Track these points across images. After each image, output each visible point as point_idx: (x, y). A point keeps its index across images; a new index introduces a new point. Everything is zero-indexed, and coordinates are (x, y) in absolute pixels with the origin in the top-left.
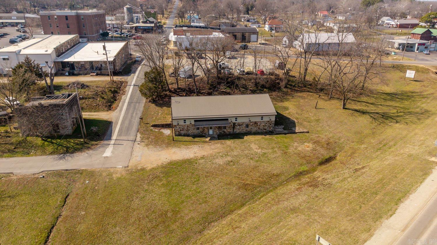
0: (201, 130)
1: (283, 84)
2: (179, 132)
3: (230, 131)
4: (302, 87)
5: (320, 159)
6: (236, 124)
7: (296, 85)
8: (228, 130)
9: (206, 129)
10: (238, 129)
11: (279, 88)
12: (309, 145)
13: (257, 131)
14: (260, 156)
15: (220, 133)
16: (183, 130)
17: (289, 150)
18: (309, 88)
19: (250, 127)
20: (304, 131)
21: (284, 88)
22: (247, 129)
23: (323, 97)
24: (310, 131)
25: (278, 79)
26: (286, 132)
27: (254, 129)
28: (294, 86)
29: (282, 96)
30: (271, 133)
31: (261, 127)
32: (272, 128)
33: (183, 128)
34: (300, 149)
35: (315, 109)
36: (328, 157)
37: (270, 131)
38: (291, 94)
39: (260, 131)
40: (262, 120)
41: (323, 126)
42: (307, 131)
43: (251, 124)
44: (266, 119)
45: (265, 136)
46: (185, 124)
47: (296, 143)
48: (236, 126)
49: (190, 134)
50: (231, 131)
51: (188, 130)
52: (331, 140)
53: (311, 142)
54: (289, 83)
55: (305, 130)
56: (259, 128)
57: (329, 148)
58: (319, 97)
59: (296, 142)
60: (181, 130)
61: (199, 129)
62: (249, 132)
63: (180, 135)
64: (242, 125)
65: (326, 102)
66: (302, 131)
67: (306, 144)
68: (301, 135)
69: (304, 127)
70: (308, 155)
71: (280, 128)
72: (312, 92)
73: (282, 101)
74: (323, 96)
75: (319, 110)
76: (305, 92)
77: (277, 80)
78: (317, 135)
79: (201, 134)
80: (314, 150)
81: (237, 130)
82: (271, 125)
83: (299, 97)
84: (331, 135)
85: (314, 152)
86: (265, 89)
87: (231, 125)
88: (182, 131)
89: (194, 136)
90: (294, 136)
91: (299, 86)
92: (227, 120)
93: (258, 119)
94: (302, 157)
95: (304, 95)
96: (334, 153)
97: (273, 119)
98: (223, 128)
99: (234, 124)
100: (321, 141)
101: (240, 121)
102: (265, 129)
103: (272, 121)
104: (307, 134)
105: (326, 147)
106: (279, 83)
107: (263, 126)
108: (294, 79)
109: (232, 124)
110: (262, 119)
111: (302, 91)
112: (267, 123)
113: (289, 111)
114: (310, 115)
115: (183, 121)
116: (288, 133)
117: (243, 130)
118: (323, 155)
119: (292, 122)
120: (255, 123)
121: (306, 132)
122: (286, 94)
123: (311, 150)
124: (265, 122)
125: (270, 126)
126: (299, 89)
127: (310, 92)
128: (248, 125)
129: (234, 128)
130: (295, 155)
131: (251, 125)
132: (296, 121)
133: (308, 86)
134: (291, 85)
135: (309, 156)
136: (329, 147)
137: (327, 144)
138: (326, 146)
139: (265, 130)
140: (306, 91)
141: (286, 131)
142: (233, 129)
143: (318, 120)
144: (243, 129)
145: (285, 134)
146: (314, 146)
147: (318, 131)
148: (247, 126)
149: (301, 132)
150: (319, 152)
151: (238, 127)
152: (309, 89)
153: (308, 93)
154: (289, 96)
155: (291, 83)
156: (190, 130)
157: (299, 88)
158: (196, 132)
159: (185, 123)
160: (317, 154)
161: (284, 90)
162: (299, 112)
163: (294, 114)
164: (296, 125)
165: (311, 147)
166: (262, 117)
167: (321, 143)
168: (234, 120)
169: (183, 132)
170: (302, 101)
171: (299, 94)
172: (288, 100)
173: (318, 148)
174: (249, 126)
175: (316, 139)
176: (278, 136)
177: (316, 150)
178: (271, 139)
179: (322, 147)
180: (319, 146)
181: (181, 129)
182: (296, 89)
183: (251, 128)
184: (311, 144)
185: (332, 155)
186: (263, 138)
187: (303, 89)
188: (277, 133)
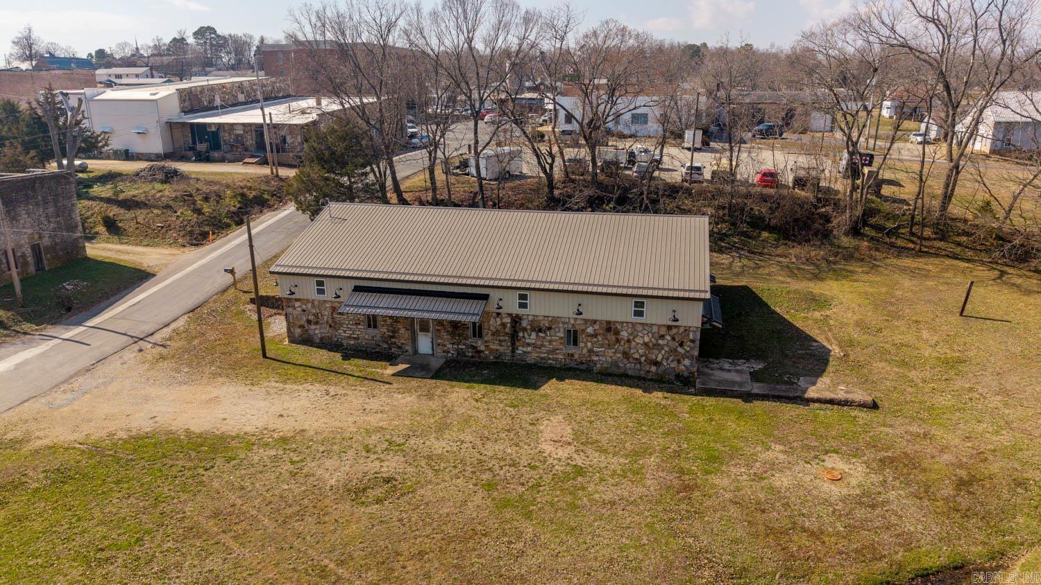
0: (384, 330)
1: (841, 221)
2: (301, 327)
3: (501, 349)
4: (929, 239)
5: (883, 565)
6: (524, 324)
7: (902, 231)
8: (491, 346)
9: (402, 331)
10: (535, 346)
11: (826, 235)
12: (846, 468)
13: (615, 364)
14: (547, 478)
15: (460, 353)
16: (316, 323)
17: (716, 480)
18: (959, 244)
19: (585, 345)
20: (850, 397)
21: (846, 234)
22: (572, 349)
23: (1019, 281)
24: (884, 404)
25: (826, 202)
26: (756, 388)
27: (606, 357)
28: (891, 233)
29: (829, 262)
30: (680, 383)
31: (638, 352)
32: (687, 362)
33: (316, 315)
34: (782, 481)
35: (955, 319)
36: (943, 561)
37: (678, 376)
38: (871, 257)
39: (630, 367)
40: (639, 319)
41: (971, 390)
42: (869, 399)
43: (590, 330)
44: (656, 315)
45: (645, 391)
46: (321, 297)
47: (779, 447)
48: (525, 330)
49: (345, 342)
50: (505, 349)
51: (334, 325)
52: (996, 467)
53: (870, 454)
54: (872, 221)
55: (859, 396)
56: (626, 355)
57: (964, 506)
58: (1000, 277)
59: (779, 441)
60: (309, 322)
61: (375, 327)
62: (584, 367)
63: (307, 341)
64: (550, 328)
65: (1025, 298)
66: (841, 395)
67: (835, 462)
68: (830, 413)
69: (865, 382)
70: (815, 527)
71: (737, 371)
72: (969, 261)
73: (816, 277)
74: (1020, 276)
75: (973, 322)
76: (937, 255)
77: (824, 206)
78: (914, 428)
79: (385, 346)
80: (868, 500)
81: (531, 349)
82: (681, 345)
83: (904, 270)
84: (1005, 438)
85: (860, 513)
86: (765, 234)
87: (504, 325)
88: (313, 327)
89: (351, 352)
90: (789, 411)
91: (912, 234)
92: (485, 297)
93: (621, 313)
94: (770, 531)
95: (930, 267)
96: (996, 542)
97: (692, 318)
98: (470, 332)
99: (516, 320)
100: (926, 464)
101: (539, 308)
102: (656, 363)
103: (687, 330)
104: (863, 416)
105: (946, 499)
106: (827, 219)
107: (646, 344)
108: (898, 209)
109: (508, 320)
110: (639, 314)
111: (920, 253)
112: (662, 337)
113: (828, 313)
114: (919, 338)
115: (312, 284)
116: (763, 397)
117: (554, 351)
118: (907, 542)
119: (812, 355)
120: (609, 330)
121: (863, 405)
122: (850, 256)
123: (844, 500)
124: (655, 329)
125: (680, 350)
126: (911, 245)
127: (962, 260)
128: (575, 332)
129: (514, 337)
130: (734, 511)
131: (592, 336)
132: (836, 350)
133: (958, 239)
134: (879, 228)
135: (815, 535)
136: (964, 501)
137: (961, 484)
138: (948, 491)
139: (653, 369)
140: (944, 253)
141: (756, 385)
142: (513, 344)
143: (953, 364)
144: (553, 348)
145: (748, 397)
146: (875, 478)
147: (932, 408)
148: (573, 337)
149: (831, 402)
150: (894, 519)
151: (534, 335)
152: (958, 250)
153: (948, 262)
154: (860, 264)
155: (882, 222)
156: (341, 324)
157: (913, 242)
158: (366, 335)
159: (321, 292)
160: (876, 530)
161: (846, 241)
162: (873, 318)
163: (843, 325)
164: (830, 368)
165: (854, 482)
166: (639, 302)
167: (924, 470)
168: (511, 305)
169: (317, 331)
170: (907, 283)
171: (907, 262)
172: (845, 277)
173: (892, 495)
174: (581, 338)
175: (902, 446)
176: (710, 401)
177: (873, 507)
178: (663, 411)
179: (926, 492)
180: (908, 484)
181: (311, 317)
182: (899, 243)
183: (590, 351)
184: (861, 468)
185: (974, 551)
186: (626, 400)
187: (932, 247)
188: (712, 386)
